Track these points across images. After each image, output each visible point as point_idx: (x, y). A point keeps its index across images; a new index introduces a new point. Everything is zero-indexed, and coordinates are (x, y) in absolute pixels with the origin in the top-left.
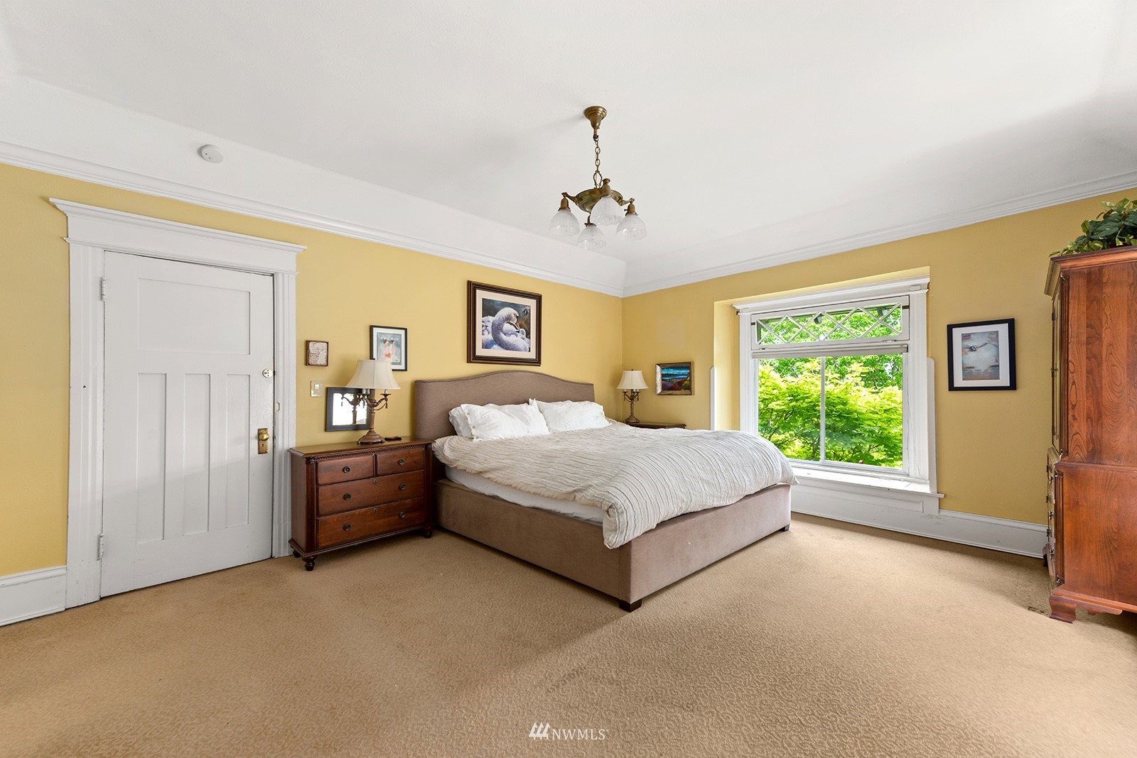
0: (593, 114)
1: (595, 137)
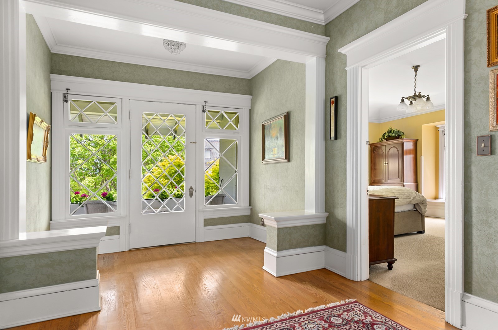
0: (416, 68)
1: (416, 75)
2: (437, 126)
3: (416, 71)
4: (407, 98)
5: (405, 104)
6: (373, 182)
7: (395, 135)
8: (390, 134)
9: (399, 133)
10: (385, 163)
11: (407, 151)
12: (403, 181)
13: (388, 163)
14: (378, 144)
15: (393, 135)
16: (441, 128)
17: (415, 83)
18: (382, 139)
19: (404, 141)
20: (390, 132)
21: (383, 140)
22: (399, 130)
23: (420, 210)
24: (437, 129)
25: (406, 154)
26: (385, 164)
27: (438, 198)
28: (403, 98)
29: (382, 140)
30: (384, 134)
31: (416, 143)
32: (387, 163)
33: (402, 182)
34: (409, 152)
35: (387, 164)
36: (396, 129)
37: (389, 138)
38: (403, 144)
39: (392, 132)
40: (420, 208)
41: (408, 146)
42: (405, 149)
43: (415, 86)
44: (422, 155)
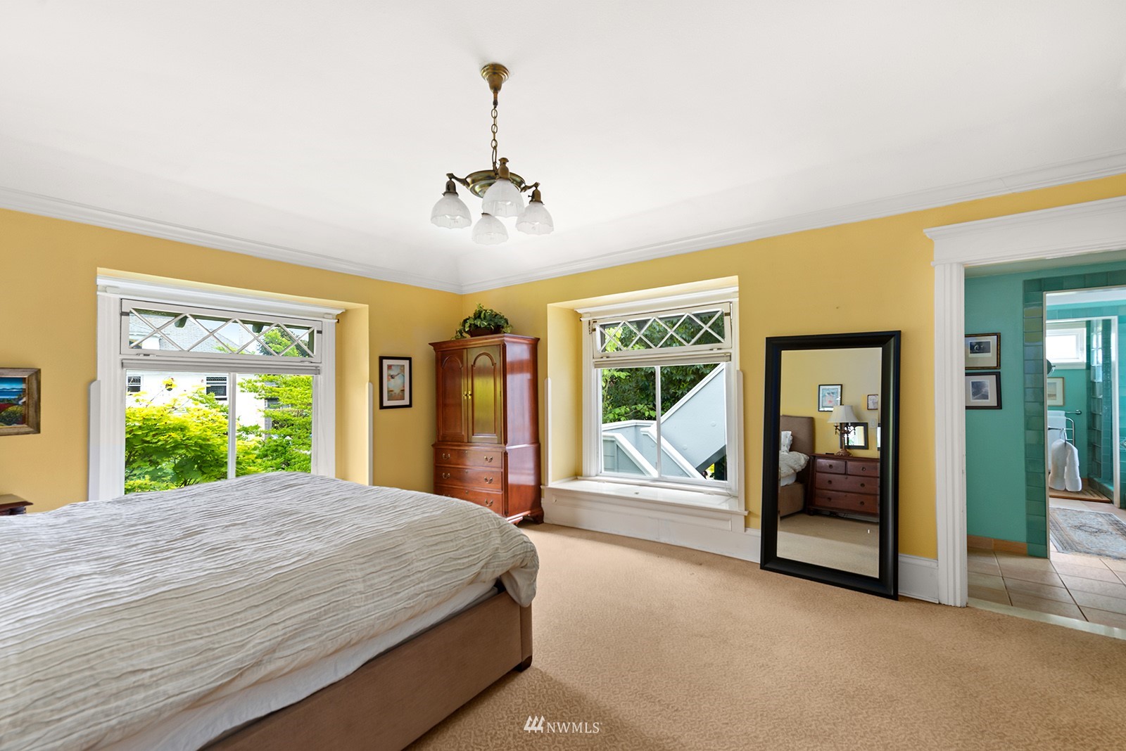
0: (496, 74)
1: (495, 103)
2: (579, 311)
3: (496, 88)
4: (464, 182)
5: (460, 202)
6: (440, 439)
7: (489, 324)
8: (478, 323)
9: (496, 320)
10: (465, 393)
11: (512, 364)
12: (506, 442)
13: (472, 395)
14: (450, 345)
15: (483, 324)
16: (585, 315)
17: (494, 133)
18: (461, 332)
19: (507, 341)
20: (478, 315)
21: (465, 334)
22: (498, 313)
23: (514, 591)
24: (577, 317)
25: (513, 371)
26: (466, 395)
27: (581, 476)
28: (453, 180)
29: (461, 335)
30: (465, 321)
31: (535, 346)
32: (470, 393)
33: (503, 445)
34: (519, 367)
35: (470, 397)
36: (492, 311)
37: (476, 331)
38: (504, 347)
39: (482, 316)
40: (515, 585)
41: (517, 351)
42: (509, 359)
43: (494, 144)
44: (547, 377)
